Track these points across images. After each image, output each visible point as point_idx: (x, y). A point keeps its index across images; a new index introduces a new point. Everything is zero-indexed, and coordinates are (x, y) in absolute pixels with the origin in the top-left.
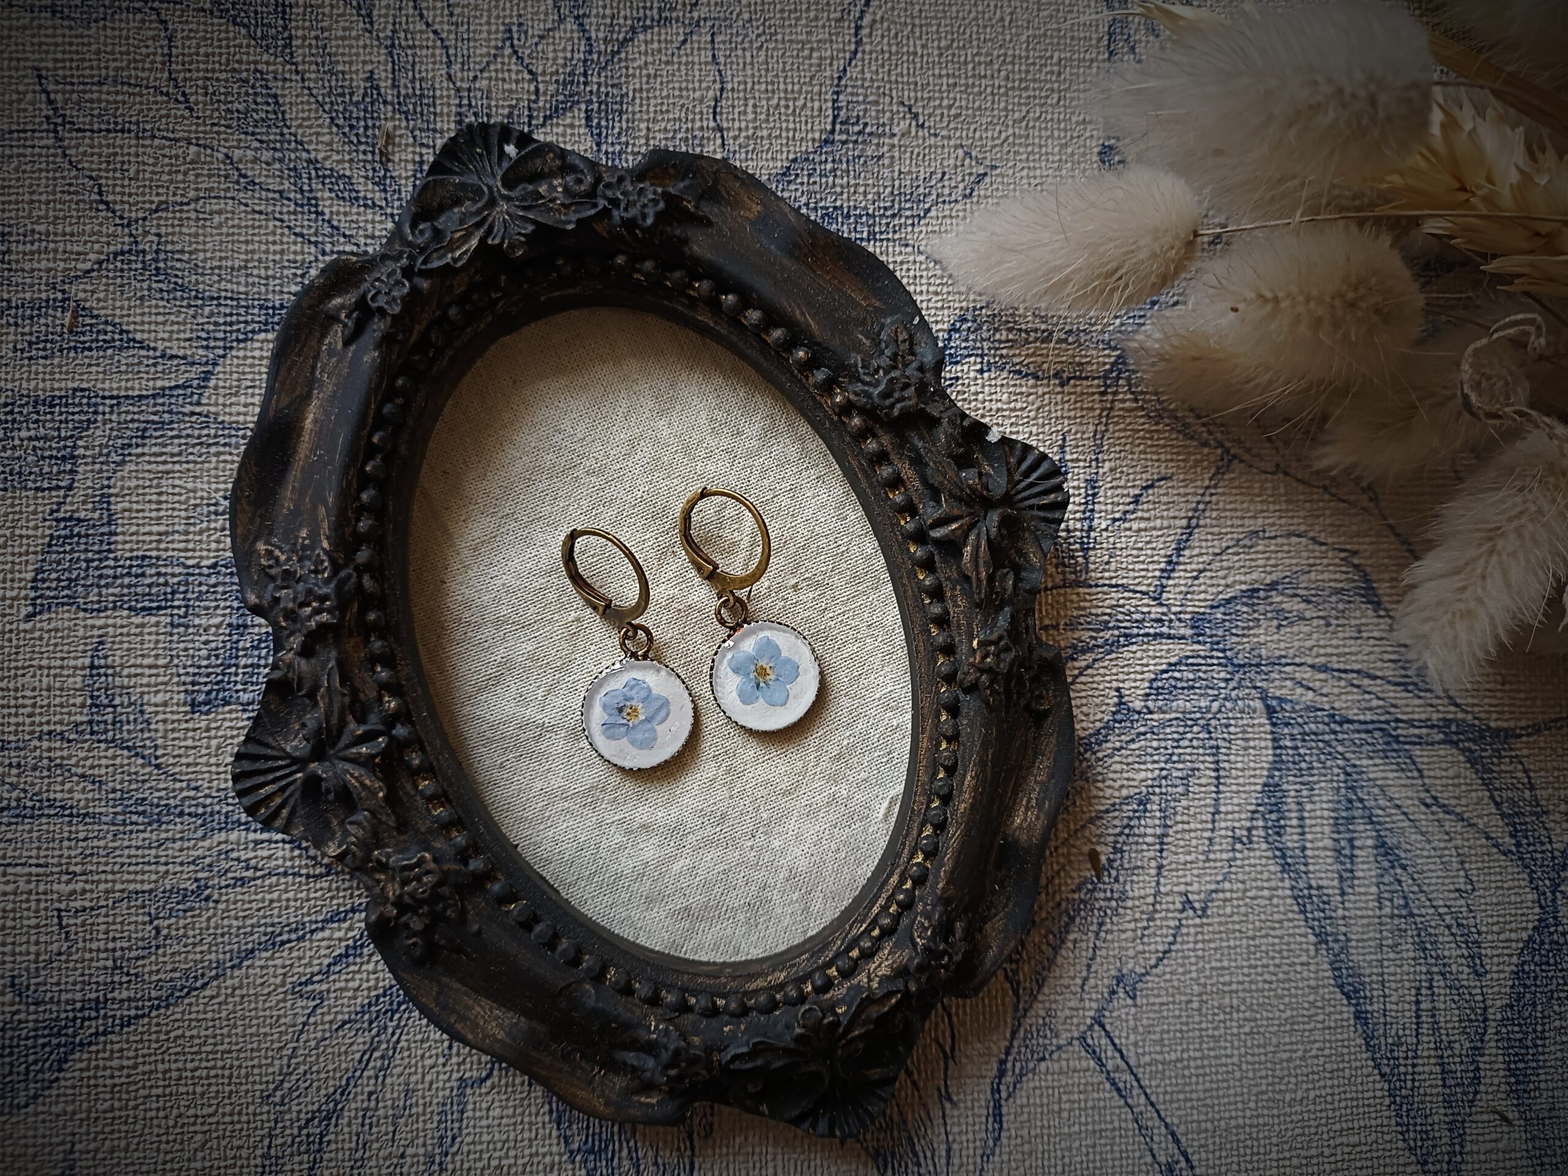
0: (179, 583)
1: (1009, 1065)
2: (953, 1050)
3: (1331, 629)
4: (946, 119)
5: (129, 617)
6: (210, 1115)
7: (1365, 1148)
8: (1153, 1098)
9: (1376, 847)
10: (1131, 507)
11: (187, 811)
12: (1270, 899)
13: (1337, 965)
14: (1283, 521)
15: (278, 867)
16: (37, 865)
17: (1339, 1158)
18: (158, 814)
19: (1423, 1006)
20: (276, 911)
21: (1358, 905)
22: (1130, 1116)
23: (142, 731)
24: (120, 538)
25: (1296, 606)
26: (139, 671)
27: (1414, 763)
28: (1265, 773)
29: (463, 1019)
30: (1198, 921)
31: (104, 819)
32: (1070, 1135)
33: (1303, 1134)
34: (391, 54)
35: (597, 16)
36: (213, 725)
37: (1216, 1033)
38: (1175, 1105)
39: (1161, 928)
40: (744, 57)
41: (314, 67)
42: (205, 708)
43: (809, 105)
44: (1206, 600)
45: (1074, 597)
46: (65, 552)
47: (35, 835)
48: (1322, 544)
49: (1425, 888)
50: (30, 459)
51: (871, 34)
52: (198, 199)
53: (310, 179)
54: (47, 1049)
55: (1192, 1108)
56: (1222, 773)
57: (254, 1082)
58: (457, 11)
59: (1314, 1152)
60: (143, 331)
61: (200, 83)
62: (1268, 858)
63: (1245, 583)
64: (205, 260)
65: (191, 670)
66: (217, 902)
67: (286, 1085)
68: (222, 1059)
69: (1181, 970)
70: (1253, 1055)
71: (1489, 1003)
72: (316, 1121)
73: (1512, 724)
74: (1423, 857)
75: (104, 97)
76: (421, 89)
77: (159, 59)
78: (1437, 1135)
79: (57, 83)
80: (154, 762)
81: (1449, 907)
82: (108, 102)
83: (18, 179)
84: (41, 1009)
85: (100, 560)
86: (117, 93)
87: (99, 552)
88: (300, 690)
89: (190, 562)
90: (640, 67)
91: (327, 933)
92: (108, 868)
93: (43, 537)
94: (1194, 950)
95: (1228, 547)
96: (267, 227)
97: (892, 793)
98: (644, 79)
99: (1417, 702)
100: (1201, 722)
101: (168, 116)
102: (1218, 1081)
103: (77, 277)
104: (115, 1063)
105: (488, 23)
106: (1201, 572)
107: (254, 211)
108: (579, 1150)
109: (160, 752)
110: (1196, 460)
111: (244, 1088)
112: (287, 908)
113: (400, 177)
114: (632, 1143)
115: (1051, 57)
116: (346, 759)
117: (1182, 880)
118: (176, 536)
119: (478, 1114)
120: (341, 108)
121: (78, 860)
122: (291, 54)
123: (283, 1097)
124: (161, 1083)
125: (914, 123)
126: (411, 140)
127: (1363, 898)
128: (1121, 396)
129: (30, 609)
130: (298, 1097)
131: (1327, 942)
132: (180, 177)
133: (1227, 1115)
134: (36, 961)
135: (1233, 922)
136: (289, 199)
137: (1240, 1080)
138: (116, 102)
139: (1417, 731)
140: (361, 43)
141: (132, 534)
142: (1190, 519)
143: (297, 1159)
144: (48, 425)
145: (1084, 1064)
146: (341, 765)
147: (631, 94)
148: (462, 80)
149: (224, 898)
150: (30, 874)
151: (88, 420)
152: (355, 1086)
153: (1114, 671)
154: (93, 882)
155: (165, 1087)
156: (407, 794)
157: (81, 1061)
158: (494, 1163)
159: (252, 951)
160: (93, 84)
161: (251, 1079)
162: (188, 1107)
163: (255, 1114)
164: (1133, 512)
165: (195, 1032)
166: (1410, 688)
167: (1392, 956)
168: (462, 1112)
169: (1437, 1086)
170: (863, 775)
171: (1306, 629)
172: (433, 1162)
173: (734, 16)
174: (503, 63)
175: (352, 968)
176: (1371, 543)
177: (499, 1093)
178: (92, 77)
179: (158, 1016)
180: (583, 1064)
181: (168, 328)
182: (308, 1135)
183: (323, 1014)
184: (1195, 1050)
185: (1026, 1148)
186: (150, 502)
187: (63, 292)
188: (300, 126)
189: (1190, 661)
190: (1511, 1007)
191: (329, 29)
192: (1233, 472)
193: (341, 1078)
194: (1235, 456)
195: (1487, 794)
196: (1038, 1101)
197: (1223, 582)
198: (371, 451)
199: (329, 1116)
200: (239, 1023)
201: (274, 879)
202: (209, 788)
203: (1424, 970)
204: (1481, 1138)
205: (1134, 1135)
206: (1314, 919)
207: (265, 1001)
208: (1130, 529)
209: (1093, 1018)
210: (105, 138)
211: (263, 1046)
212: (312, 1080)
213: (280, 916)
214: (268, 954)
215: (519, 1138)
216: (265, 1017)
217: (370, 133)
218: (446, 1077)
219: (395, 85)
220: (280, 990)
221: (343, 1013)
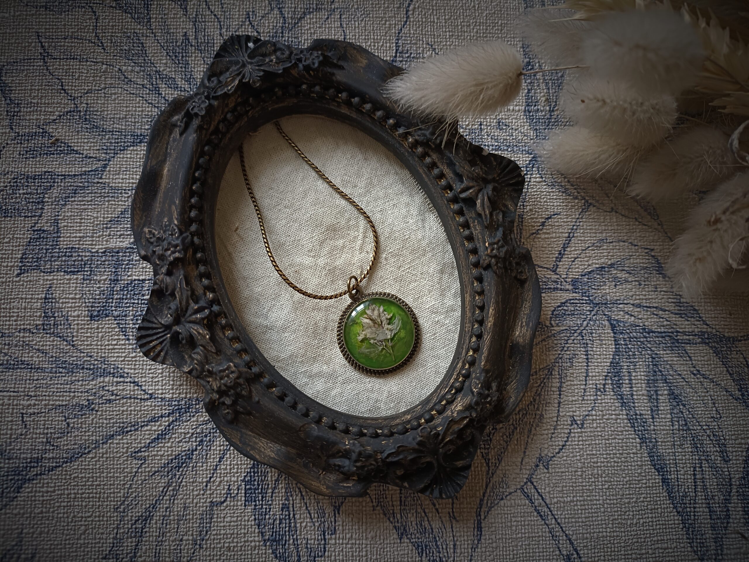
0: (88, 260)
1: (485, 502)
3: (642, 286)
5: (64, 275)
6: (89, 517)
7: (670, 551)
8: (559, 521)
9: (669, 395)
10: (541, 227)
11: (86, 367)
12: (616, 420)
13: (652, 454)
14: (616, 234)
15: (127, 394)
16: (14, 392)
17: (657, 555)
18: (72, 368)
19: (698, 477)
20: (125, 416)
21: (661, 424)
22: (547, 530)
23: (67, 329)
24: (62, 239)
25: (624, 275)
26: (67, 301)
27: (687, 353)
28: (611, 357)
30: (579, 430)
31: (46, 370)
32: (517, 539)
33: (637, 542)
34: (195, 25)
35: (288, 7)
36: (100, 326)
37: (591, 488)
38: (570, 525)
39: (561, 433)
40: (355, 24)
41: (160, 31)
42: (97, 319)
43: (385, 45)
44: (578, 272)
46: (36, 245)
47: (14, 377)
48: (635, 246)
49: (695, 416)
50: (23, 203)
51: (413, 14)
52: (105, 88)
53: (156, 79)
54: (13, 482)
55: (579, 526)
56: (589, 357)
57: (111, 501)
58: (225, 6)
59: (644, 551)
60: (78, 146)
61: (109, 38)
62: (614, 399)
63: (598, 264)
64: (107, 115)
65: (91, 300)
66: (97, 411)
67: (126, 503)
68: (96, 489)
69: (571, 455)
70: (610, 500)
71: (732, 476)
72: (140, 521)
73: (736, 335)
74: (693, 400)
75: (66, 44)
76: (208, 39)
77: (91, 28)
78: (708, 544)
79: (46, 38)
80: (71, 343)
81: (708, 426)
82: (68, 46)
83: (26, 80)
84: (11, 462)
85: (52, 249)
86: (72, 42)
87: (52, 245)
89: (94, 250)
90: (307, 30)
91: (149, 427)
92: (47, 394)
93: (27, 238)
94: (578, 445)
95: (589, 247)
96: (136, 100)
98: (309, 35)
99: (687, 323)
100: (579, 331)
101: (94, 52)
102: (592, 513)
103: (49, 122)
104: (45, 489)
105: (239, 11)
106: (575, 258)
107: (130, 93)
108: (269, 539)
109: (74, 339)
110: (572, 206)
111: (106, 503)
112: (130, 414)
113: (197, 78)
115: (498, 23)
117: (571, 410)
118: (88, 238)
119: (219, 520)
120: (171, 48)
121: (33, 389)
122: (150, 25)
123: (124, 509)
124: (66, 500)
125: (434, 53)
126: (202, 62)
127: (664, 420)
128: (534, 176)
129: (19, 271)
130: (132, 509)
131: (646, 443)
132: (98, 78)
133: (597, 530)
134: (10, 438)
135: (597, 431)
136: (146, 88)
137: (604, 513)
138: (71, 46)
139: (687, 337)
140: (182, 20)
141: (67, 237)
142: (570, 233)
143: (130, 540)
144: (32, 188)
145: (523, 502)
147: (303, 41)
148: (226, 35)
149: (100, 409)
150: (10, 396)
151: (51, 186)
152: (160, 504)
154: (39, 400)
155: (68, 502)
157: (28, 488)
158: (227, 545)
159: (113, 436)
160: (62, 39)
161: (109, 499)
162: (78, 512)
163: (110, 517)
164: (541, 229)
165: (83, 475)
166: (683, 316)
167: (680, 450)
168: (211, 518)
169: (707, 519)
171: (629, 287)
172: (196, 544)
173: (350, 7)
174: (245, 28)
175: (160, 445)
176: (660, 245)
177: (229, 509)
178: (62, 36)
179: (66, 467)
181: (89, 145)
182: (136, 528)
183: (145, 468)
184: (580, 496)
185: (494, 545)
186: (77, 222)
187: (43, 129)
188: (153, 56)
189: (572, 301)
190: (744, 478)
191: (167, 14)
192: (590, 211)
193: (153, 500)
194: (591, 204)
195: (725, 369)
196: (500, 520)
197: (587, 263)
199: (146, 518)
200: (105, 471)
201: (125, 400)
202: (97, 356)
203: (697, 458)
204: (731, 547)
205: (549, 540)
206: (639, 431)
207: (118, 460)
208: (539, 238)
209: (527, 479)
210: (66, 62)
211: (116, 483)
212: (139, 501)
213: (127, 419)
214: (120, 437)
215: (239, 532)
216: (117, 468)
217: (184, 59)
218: (204, 501)
219: (196, 38)
220: (125, 455)
221: (155, 467)
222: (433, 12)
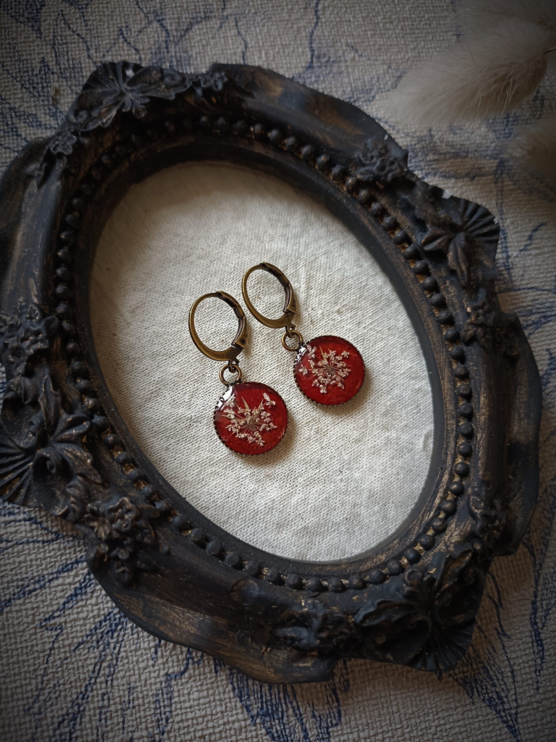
2: (500, 600)
4: (373, 51)
10: (528, 242)
15: (23, 538)
20: (24, 570)
29: (164, 622)
34: (54, 48)
35: (170, 19)
40: (256, 31)
41: (9, 59)
43: (296, 50)
45: (508, 298)
51: (323, 14)
53: (12, 118)
57: (18, 700)
58: (90, 23)
67: (42, 698)
72: (66, 722)
76: (73, 64)
88: (26, 399)
90: (198, 42)
91: (60, 581)
97: (425, 432)
98: (201, 47)
105: (108, 27)
108: (258, 714)
111: (10, 705)
112: (31, 566)
114: (294, 704)
115: (424, 17)
116: (62, 441)
119: (182, 699)
120: (27, 78)
123: (40, 708)
125: (356, 55)
126: (70, 92)
128: (506, 183)
130: (51, 705)
140: (36, 44)
146: (59, 447)
147: (194, 56)
148: (97, 57)
152: (92, 691)
153: (542, 339)
156: (107, 462)
158: (199, 734)
159: (10, 601)
161: (15, 697)
163: (20, 724)
164: (530, 245)
168: (171, 699)
170: (404, 423)
173: (247, 11)
174: (119, 47)
175: (80, 604)
177: (194, 681)
180: (254, 645)
182: (61, 735)
183: (63, 640)
193: (81, 686)
198: (61, 244)
199: (75, 716)
201: (20, 547)
208: (530, 255)
211: (22, 670)
212: (60, 691)
213: (26, 573)
214: (21, 601)
215: (214, 712)
216: (22, 648)
217: (45, 90)
218: (156, 674)
219: (58, 63)
220: (32, 626)
221: (77, 637)
222: (346, 11)
